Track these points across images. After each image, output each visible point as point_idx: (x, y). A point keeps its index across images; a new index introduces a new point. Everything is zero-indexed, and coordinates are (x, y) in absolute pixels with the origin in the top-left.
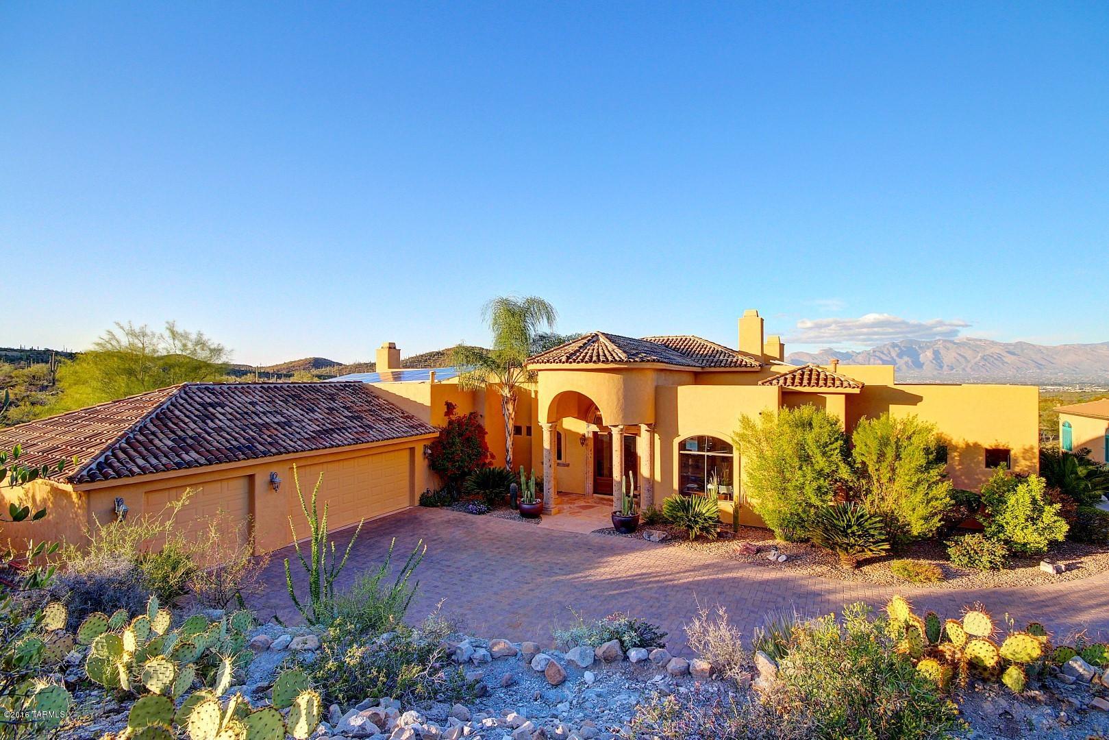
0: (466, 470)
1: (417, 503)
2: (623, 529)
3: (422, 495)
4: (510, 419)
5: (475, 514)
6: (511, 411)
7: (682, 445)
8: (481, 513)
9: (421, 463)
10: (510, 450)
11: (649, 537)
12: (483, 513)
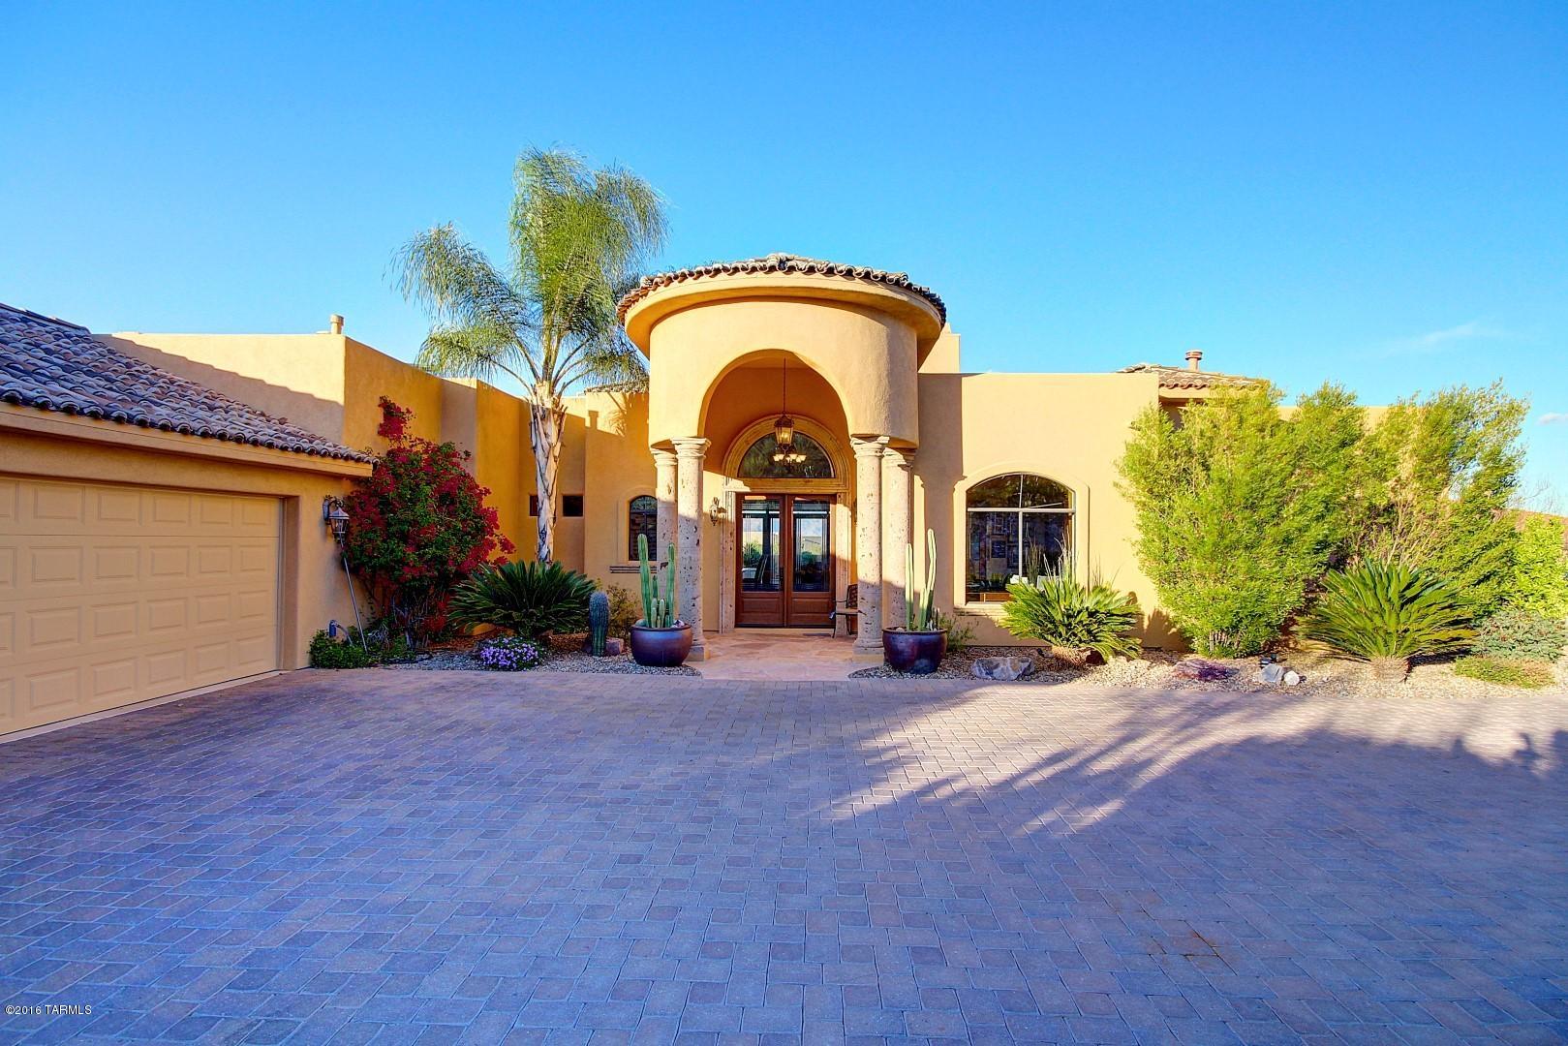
0: (453, 569)
1: (302, 659)
2: (924, 662)
3: (320, 636)
4: (552, 459)
5: (504, 668)
6: (553, 438)
7: (974, 497)
8: (522, 665)
9: (316, 549)
10: (549, 531)
11: (991, 674)
12: (530, 665)
